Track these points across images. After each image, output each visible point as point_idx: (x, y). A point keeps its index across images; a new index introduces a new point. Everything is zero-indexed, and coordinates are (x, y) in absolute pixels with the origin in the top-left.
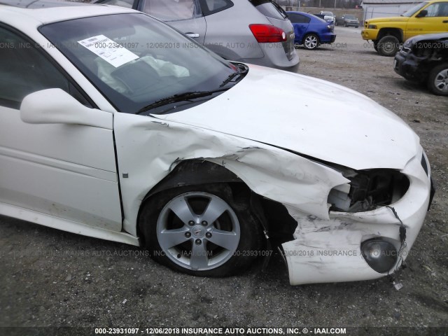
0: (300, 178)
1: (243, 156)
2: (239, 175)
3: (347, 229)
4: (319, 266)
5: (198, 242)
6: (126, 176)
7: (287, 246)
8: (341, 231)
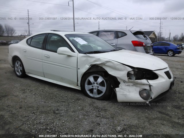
0: (120, 69)
1: (106, 63)
2: (106, 69)
3: (135, 86)
4: (125, 95)
5: (93, 86)
6: (79, 69)
7: (117, 89)
8: (133, 87)
